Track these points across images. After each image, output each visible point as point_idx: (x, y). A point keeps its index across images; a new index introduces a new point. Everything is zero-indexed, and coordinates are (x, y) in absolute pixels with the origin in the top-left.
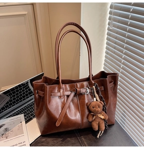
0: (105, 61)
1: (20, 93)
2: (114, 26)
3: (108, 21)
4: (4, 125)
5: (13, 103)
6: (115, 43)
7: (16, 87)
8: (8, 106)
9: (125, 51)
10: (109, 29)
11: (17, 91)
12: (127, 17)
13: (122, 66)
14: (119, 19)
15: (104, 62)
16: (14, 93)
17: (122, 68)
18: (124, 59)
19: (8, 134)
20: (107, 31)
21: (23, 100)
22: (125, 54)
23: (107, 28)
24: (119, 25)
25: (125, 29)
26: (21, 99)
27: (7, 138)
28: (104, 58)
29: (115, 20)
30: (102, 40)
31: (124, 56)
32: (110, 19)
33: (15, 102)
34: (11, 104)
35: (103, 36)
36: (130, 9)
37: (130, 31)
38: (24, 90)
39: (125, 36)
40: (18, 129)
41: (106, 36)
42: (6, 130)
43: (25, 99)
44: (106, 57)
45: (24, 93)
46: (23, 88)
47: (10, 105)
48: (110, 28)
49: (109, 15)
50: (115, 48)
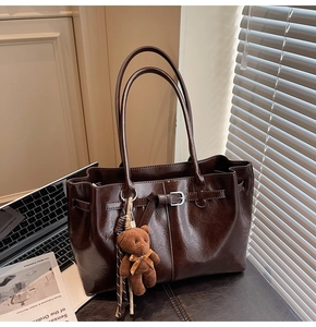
0: (230, 138)
1: (44, 206)
2: (250, 64)
3: (236, 53)
4: (13, 276)
5: (30, 228)
6: (252, 100)
7: (36, 195)
8: (17, 235)
9: (272, 116)
10: (238, 71)
11: (39, 202)
12: (277, 45)
13: (267, 148)
14: (261, 50)
15: (226, 140)
16: (31, 206)
17: (267, 153)
18: (272, 133)
19: (25, 295)
20: (234, 75)
21: (52, 222)
22: (274, 122)
23: (233, 69)
24: (259, 63)
25: (273, 71)
26: (46, 219)
27: (23, 304)
28: (227, 133)
29: (252, 52)
30: (224, 95)
31: (270, 127)
32: (240, 48)
33: (33, 227)
34: (25, 231)
35: (226, 85)
36: (284, 27)
37: (284, 75)
38: (52, 202)
39: (272, 86)
40: (47, 284)
41: (232, 85)
42: (19, 287)
43: (55, 221)
44: (231, 129)
45: (52, 208)
46: (52, 196)
47: (22, 233)
48: (242, 68)
49: (237, 42)
50: (251, 110)
